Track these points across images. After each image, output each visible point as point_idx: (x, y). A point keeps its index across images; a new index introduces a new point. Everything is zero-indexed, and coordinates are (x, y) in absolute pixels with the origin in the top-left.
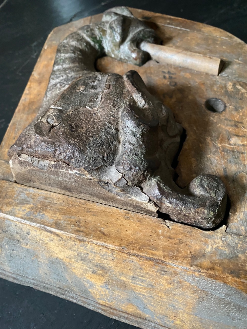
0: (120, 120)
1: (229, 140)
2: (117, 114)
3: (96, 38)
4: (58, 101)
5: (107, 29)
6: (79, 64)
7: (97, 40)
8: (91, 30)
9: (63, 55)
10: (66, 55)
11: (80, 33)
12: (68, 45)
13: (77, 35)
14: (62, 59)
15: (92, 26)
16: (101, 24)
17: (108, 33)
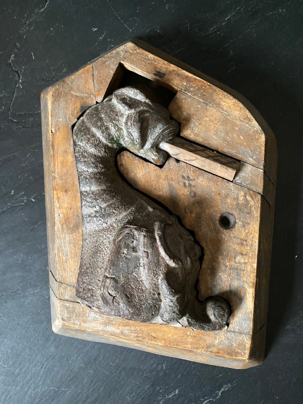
0: (160, 286)
1: (235, 258)
2: (157, 282)
3: (113, 139)
4: (110, 269)
5: (123, 128)
6: (105, 185)
7: (114, 140)
8: (106, 129)
9: (86, 169)
10: (88, 170)
11: (94, 132)
12: (87, 153)
13: (93, 137)
14: (88, 179)
15: (105, 122)
16: (115, 118)
17: (125, 133)
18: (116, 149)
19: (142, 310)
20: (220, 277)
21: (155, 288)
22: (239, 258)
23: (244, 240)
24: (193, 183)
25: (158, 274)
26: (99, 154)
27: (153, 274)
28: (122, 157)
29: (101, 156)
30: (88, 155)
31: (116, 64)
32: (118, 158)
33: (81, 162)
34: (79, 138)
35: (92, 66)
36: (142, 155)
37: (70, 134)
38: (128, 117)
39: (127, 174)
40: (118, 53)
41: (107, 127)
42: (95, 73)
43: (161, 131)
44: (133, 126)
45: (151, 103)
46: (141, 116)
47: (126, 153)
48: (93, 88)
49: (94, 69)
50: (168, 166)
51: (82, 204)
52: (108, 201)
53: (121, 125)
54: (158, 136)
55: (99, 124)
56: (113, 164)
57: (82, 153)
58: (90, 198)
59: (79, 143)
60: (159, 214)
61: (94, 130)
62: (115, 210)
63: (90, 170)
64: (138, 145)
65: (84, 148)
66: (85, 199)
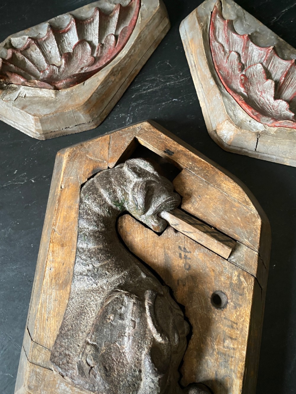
0: (142, 362)
1: (224, 342)
2: (140, 357)
3: (118, 201)
4: (93, 334)
5: (130, 193)
6: (103, 244)
7: (119, 203)
8: (113, 192)
9: (87, 226)
10: (89, 228)
11: (102, 193)
12: (90, 211)
13: (100, 198)
14: (87, 236)
15: (114, 185)
16: (123, 183)
17: (130, 198)
18: (119, 211)
19: (120, 387)
20: (207, 361)
21: (138, 363)
22: (227, 342)
23: (234, 323)
24: (189, 255)
25: (142, 347)
26: (103, 214)
27: (137, 346)
28: (123, 220)
29: (103, 215)
30: (92, 213)
31: (131, 138)
32: (119, 220)
33: (84, 219)
34: (87, 196)
35: (110, 137)
36: (142, 221)
37: (78, 191)
38: (135, 184)
39: (126, 237)
40: (134, 129)
41: (115, 190)
42: (112, 142)
43: (164, 201)
44: (139, 192)
45: (158, 175)
46: (148, 185)
47: (127, 217)
48: (107, 154)
49: (111, 139)
50: (167, 234)
51: (75, 260)
52: (103, 260)
53: (128, 190)
54: (161, 204)
55: (108, 186)
56: (113, 225)
57: (87, 210)
58: (85, 255)
59: (86, 201)
60: (152, 282)
61: (102, 191)
62: (108, 272)
63: (91, 228)
64: (140, 211)
65: (89, 206)
66: (80, 255)
